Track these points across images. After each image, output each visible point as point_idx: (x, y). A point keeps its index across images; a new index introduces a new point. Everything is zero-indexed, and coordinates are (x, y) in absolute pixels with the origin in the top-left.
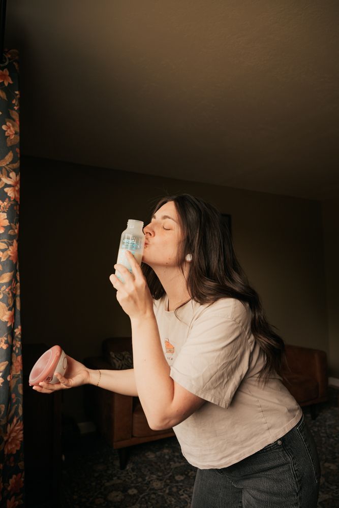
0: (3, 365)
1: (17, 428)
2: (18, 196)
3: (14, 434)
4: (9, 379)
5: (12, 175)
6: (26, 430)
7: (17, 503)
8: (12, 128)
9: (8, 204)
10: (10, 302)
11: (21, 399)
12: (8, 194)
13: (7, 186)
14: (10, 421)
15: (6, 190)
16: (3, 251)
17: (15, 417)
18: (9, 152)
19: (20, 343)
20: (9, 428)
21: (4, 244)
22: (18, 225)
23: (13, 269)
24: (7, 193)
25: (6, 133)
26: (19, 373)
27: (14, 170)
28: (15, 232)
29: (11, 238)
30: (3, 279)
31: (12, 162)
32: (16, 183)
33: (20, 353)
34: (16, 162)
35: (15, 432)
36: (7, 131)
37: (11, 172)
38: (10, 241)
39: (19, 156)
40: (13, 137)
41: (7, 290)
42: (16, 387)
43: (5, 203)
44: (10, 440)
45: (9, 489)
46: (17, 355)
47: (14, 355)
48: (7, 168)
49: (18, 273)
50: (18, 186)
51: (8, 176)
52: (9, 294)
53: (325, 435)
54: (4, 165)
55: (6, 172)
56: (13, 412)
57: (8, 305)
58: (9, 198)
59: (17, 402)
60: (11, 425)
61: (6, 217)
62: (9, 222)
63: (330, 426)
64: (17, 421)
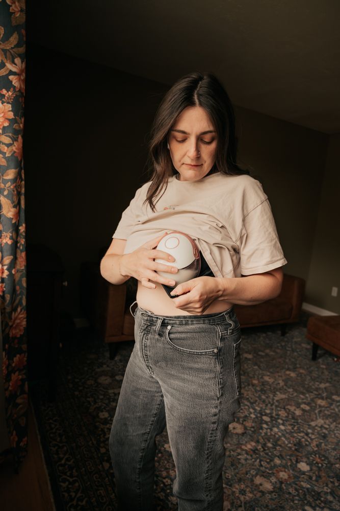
0: (8, 259)
1: (21, 316)
2: (23, 86)
3: (18, 321)
4: (13, 272)
5: (17, 61)
6: (29, 318)
7: (20, 377)
8: (17, 3)
9: (13, 94)
10: (15, 199)
11: (25, 292)
12: (13, 83)
13: (11, 73)
14: (15, 310)
15: (11, 77)
16: (8, 145)
17: (19, 306)
18: (14, 32)
19: (24, 240)
20: (14, 315)
21: (8, 138)
22: (23, 120)
23: (18, 166)
24: (11, 82)
25: (11, 8)
26: (23, 268)
27: (20, 56)
28: (20, 127)
29: (16, 132)
30: (8, 175)
31: (17, 46)
32: (22, 71)
33: (24, 249)
34: (22, 46)
35: (19, 319)
36: (11, 6)
37: (16, 57)
38: (15, 136)
39: (25, 39)
40: (18, 15)
41: (12, 187)
42: (20, 280)
43: (10, 93)
44: (14, 326)
45: (13, 365)
46: (22, 251)
47: (18, 251)
48: (12, 52)
49: (23, 171)
50: (24, 75)
51: (13, 62)
52: (14, 191)
53: (290, 349)
54: (8, 48)
55: (11, 57)
56: (17, 302)
57: (13, 202)
58: (14, 87)
59: (21, 294)
60: (15, 313)
61: (11, 109)
62: (14, 115)
63: (296, 343)
64: (21, 311)
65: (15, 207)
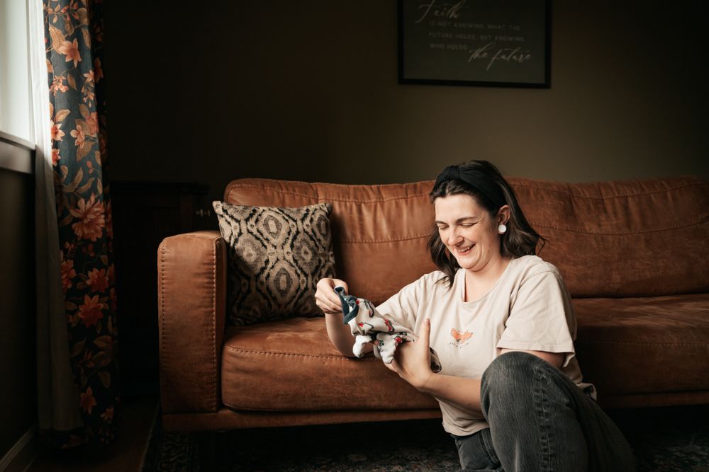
0: (62, 114)
3: (91, 216)
4: (72, 135)
10: (69, 29)
11: (99, 172)
14: (84, 196)
17: (93, 194)
19: (93, 95)
20: (83, 205)
26: (95, 136)
33: (95, 109)
35: (94, 213)
41: (62, 11)
42: (92, 154)
46: (90, 110)
47: (84, 108)
52: (66, 17)
57: (65, 32)
59: (94, 174)
60: (85, 202)
64: (96, 201)
65: (69, 39)
